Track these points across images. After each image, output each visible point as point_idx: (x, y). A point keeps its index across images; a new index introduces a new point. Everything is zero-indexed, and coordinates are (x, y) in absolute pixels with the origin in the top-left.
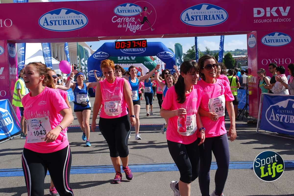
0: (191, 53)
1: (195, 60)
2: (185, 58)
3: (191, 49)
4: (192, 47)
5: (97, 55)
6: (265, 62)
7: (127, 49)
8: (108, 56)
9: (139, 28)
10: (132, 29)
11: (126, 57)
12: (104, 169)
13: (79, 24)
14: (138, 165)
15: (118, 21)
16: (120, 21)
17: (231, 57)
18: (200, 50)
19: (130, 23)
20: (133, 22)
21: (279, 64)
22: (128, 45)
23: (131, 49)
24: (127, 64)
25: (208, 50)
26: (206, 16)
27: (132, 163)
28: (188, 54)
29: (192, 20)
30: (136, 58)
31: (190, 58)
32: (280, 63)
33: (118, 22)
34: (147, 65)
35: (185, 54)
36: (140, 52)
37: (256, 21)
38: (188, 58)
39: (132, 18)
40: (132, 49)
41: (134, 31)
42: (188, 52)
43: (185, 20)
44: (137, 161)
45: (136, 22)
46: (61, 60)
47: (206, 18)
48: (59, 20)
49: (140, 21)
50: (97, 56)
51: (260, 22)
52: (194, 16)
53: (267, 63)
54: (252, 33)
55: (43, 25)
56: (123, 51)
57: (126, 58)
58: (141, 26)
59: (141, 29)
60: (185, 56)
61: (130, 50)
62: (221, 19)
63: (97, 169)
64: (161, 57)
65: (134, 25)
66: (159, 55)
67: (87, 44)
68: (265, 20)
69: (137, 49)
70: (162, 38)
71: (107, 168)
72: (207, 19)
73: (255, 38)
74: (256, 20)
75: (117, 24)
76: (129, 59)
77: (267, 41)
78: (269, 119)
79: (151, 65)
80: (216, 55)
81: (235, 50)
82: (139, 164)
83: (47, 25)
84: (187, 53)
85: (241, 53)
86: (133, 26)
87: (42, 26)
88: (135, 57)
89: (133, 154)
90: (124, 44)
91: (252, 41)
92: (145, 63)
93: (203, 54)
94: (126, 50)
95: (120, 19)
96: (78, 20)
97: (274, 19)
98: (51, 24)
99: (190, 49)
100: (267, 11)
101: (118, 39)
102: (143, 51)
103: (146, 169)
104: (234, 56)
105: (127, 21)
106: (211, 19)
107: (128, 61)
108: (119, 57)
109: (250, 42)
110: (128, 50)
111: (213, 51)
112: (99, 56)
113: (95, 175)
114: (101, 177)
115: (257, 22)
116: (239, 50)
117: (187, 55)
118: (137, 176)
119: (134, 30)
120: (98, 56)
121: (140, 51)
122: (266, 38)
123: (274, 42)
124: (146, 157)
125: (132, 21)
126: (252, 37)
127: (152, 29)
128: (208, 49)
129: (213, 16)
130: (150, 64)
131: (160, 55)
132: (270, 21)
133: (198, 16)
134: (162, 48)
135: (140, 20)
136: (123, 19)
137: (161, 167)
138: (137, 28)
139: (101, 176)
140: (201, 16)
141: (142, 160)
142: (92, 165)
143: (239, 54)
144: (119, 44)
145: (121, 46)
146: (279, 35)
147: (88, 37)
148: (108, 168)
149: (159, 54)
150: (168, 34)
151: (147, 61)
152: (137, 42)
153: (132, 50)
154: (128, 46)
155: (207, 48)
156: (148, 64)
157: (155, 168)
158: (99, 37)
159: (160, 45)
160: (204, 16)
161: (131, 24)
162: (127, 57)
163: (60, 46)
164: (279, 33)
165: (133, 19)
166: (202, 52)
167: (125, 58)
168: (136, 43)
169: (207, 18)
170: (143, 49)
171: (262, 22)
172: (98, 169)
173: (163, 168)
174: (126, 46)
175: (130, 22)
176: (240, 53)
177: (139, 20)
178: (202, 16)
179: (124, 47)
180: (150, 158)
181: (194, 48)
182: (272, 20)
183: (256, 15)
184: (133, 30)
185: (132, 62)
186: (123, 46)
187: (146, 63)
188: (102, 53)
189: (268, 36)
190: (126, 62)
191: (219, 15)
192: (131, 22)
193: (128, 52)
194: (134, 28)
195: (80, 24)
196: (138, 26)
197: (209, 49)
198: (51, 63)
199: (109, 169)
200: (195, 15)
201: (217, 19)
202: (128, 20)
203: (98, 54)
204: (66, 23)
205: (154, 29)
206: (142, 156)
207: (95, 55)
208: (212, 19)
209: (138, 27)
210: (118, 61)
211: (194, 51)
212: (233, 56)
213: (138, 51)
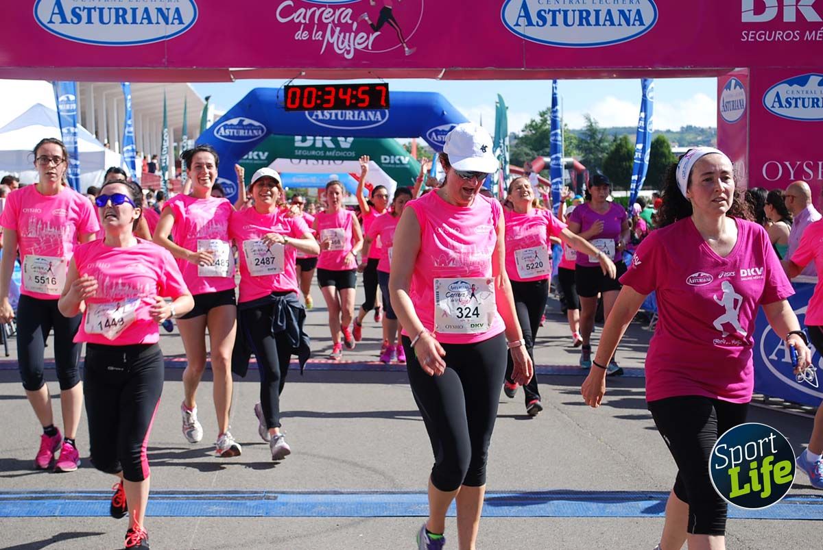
0: (538, 134)
1: (548, 155)
2: (515, 149)
3: (538, 119)
4: (542, 114)
5: (225, 127)
6: (772, 171)
7: (325, 112)
8: (262, 132)
9: (366, 44)
10: (341, 47)
11: (321, 138)
12: (229, 503)
13: (167, 23)
14: (342, 493)
15: (298, 18)
16: (304, 18)
17: (666, 151)
18: (566, 125)
19: (336, 26)
20: (347, 22)
21: (820, 178)
22: (326, 97)
23: (339, 112)
24: (326, 162)
25: (591, 125)
26: (584, 13)
27: (322, 485)
28: (526, 137)
29: (541, 23)
30: (353, 141)
31: (531, 150)
32: (822, 177)
33: (297, 21)
34: (390, 166)
35: (516, 137)
36: (371, 122)
37: (748, 37)
38: (527, 150)
39: (344, 9)
40: (342, 113)
41: (348, 52)
42: (528, 130)
43: (517, 25)
44: (340, 481)
45: (355, 26)
46: (106, 141)
47: (584, 20)
48: (104, 8)
49: (370, 22)
50: (227, 131)
51: (760, 37)
52: (545, 11)
53: (778, 173)
54: (736, 74)
55: (48, 20)
56: (314, 117)
57: (321, 142)
58: (372, 38)
59: (372, 47)
60: (517, 144)
61: (336, 115)
62: (634, 25)
63: (206, 503)
64: (437, 142)
65: (348, 34)
66: (430, 135)
67: (195, 92)
68: (779, 34)
69: (359, 114)
70: (441, 79)
71: (240, 502)
72: (589, 24)
73: (743, 90)
74: (749, 33)
75: (294, 27)
76: (330, 145)
77: (784, 103)
78: (770, 357)
79: (402, 166)
80: (619, 142)
81: (682, 128)
82: (346, 490)
83: (60, 21)
84: (525, 133)
85: (699, 138)
86: (344, 37)
87: (46, 23)
88: (350, 139)
89: (329, 458)
90: (314, 96)
91: (733, 101)
92: (383, 161)
93: (575, 138)
94: (323, 115)
95: (303, 10)
96: (164, 9)
97: (808, 32)
98: (75, 20)
99: (533, 121)
100: (785, 4)
101: (294, 79)
102: (380, 119)
103: (367, 508)
104: (676, 146)
105: (326, 18)
106: (601, 22)
107: (327, 153)
108: (298, 138)
109: (728, 102)
110: (331, 114)
111: (610, 129)
112: (235, 131)
113: (199, 522)
114: (217, 530)
115: (752, 38)
116: (695, 127)
117: (522, 138)
118: (338, 529)
119: (348, 48)
120: (232, 131)
121: (368, 119)
122: (778, 92)
123: (804, 106)
124: (368, 468)
125: (343, 21)
126: (735, 88)
127: (406, 49)
128: (592, 121)
129: (609, 12)
130: (401, 163)
131: (434, 134)
132: (795, 36)
133: (559, 11)
134: (441, 113)
135: (369, 16)
136: (315, 12)
137: (418, 504)
138: (359, 44)
139: (218, 528)
140: (568, 13)
141: (355, 478)
142: (189, 490)
143: (693, 140)
144: (298, 95)
145: (305, 100)
146: (820, 84)
147: (195, 67)
148: (244, 501)
149: (431, 133)
150: (461, 69)
151: (389, 152)
152: (357, 91)
153: (342, 117)
154: (328, 101)
155: (589, 120)
156: (395, 163)
157: (396, 504)
158: (231, 69)
159: (435, 104)
160: (581, 12)
161: (338, 29)
162: (325, 138)
163: (104, 93)
164: (821, 78)
165: (347, 14)
166: (573, 131)
167: (317, 142)
168: (354, 93)
169: (589, 18)
170: (378, 113)
171: (769, 38)
172: (210, 503)
173: (423, 506)
174: (319, 102)
175: (336, 22)
176: (696, 138)
177: (367, 18)
178: (574, 11)
179: (313, 104)
180: (382, 473)
181: (549, 118)
182: (802, 35)
183: (748, 17)
184: (346, 50)
185: (342, 154)
186: (309, 102)
187: (387, 161)
188: (245, 123)
189: (785, 86)
190: (321, 153)
191: (629, 11)
192: (340, 24)
193: (329, 122)
194: (350, 44)
195: (172, 23)
196: (363, 37)
197: (595, 123)
198: (76, 148)
199: (245, 503)
200: (551, 9)
201: (620, 25)
202: (331, 17)
203: (232, 125)
204: (126, 16)
205: (414, 50)
206: (358, 465)
207: (219, 129)
208: (604, 25)
209: (362, 41)
210: (296, 151)
211: (547, 127)
212: (674, 147)
213: (364, 119)
